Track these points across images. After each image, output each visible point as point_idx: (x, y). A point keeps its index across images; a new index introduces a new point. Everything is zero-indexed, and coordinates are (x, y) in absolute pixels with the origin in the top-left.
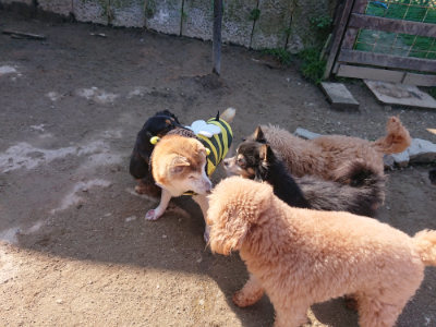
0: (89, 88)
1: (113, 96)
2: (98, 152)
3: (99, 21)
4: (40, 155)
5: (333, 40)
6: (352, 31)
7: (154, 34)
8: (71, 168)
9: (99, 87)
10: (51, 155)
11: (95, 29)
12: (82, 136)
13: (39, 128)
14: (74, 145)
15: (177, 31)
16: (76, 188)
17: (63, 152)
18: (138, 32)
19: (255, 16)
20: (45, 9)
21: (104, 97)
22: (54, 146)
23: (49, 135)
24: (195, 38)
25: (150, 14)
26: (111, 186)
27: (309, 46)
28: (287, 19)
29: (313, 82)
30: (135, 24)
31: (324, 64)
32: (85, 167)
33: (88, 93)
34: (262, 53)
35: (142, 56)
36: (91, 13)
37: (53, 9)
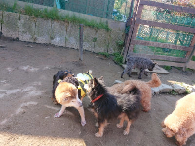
0: (26, 66)
1: (37, 69)
2: (31, 91)
3: (30, 41)
4: (5, 92)
5: (125, 49)
6: (132, 45)
7: (54, 46)
8: (19, 97)
9: (30, 66)
10: (9, 92)
11: (27, 44)
12: (23, 85)
13: (4, 81)
14: (20, 88)
15: (64, 45)
16: (22, 105)
17: (15, 91)
18: (47, 45)
19: (95, 40)
20: (5, 36)
21: (32, 69)
22: (11, 89)
23: (8, 84)
24: (71, 48)
25: (52, 38)
26: (38, 104)
27: (116, 51)
28: (107, 41)
29: (119, 64)
30: (45, 42)
31: (123, 58)
32: (25, 97)
33: (25, 68)
34: (98, 54)
35: (49, 54)
36: (26, 37)
37: (9, 36)
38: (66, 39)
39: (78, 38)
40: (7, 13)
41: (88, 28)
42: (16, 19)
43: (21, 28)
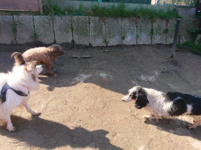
1: (153, 77)
3: (102, 45)
15: (135, 43)
19: (166, 31)
20: (78, 43)
25: (123, 38)
30: (117, 44)
33: (143, 78)
36: (99, 42)
37: (81, 43)
38: (137, 36)
39: (149, 33)
40: (75, 17)
41: (159, 20)
42: (86, 23)
43: (92, 33)
